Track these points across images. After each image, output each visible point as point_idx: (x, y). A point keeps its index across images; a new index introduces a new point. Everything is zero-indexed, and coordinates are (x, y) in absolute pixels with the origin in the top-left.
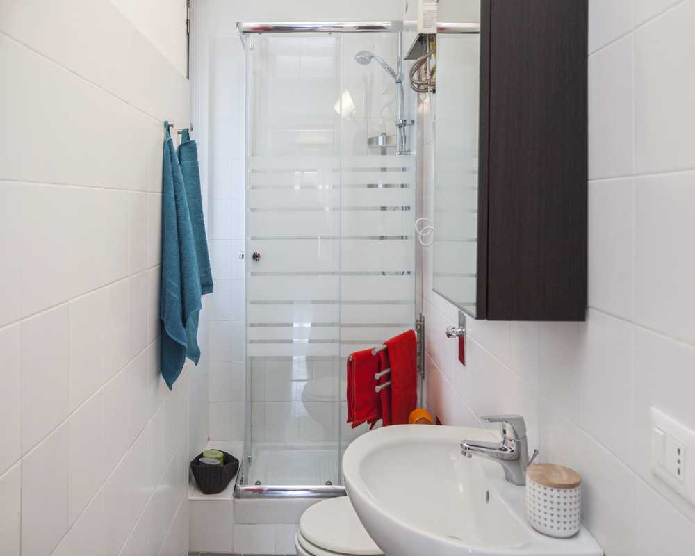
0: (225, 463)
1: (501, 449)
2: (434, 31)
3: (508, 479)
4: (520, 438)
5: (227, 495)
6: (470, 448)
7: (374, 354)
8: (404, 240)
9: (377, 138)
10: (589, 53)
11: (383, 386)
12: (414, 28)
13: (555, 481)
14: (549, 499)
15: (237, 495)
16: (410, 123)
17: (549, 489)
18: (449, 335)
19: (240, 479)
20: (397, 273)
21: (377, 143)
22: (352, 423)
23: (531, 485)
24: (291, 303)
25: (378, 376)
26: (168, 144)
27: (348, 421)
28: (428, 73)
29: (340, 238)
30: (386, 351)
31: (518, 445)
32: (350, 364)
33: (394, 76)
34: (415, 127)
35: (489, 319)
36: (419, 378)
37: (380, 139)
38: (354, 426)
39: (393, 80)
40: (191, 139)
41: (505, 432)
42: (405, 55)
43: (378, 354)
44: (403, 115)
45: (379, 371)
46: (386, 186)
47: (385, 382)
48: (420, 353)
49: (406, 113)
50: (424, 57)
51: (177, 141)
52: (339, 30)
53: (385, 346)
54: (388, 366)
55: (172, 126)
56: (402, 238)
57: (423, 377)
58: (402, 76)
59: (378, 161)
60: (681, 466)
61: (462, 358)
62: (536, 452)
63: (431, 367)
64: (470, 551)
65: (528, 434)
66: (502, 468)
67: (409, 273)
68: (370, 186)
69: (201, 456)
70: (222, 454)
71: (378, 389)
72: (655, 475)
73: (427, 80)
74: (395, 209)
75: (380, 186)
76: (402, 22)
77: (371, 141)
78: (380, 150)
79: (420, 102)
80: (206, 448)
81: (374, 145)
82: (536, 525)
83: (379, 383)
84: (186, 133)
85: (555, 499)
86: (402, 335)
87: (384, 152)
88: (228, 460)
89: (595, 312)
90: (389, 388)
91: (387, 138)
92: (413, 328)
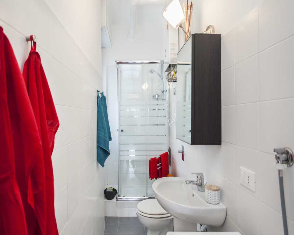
0: (113, 191)
1: (196, 182)
2: (176, 64)
3: (199, 190)
4: (202, 179)
5: (114, 200)
6: (188, 182)
7: (157, 158)
8: (164, 126)
9: (156, 96)
10: (222, 71)
11: (160, 168)
12: (168, 63)
13: (213, 189)
14: (211, 194)
15: (117, 200)
16: (166, 91)
17: (211, 191)
18: (179, 152)
19: (118, 196)
20: (162, 135)
21: (156, 97)
22: (150, 179)
23: (206, 190)
24: (128, 144)
25: (158, 165)
26: (98, 97)
27: (150, 178)
28: (172, 76)
29: (146, 125)
30: (160, 158)
31: (201, 181)
32: (150, 162)
33: (161, 77)
34: (167, 92)
35: (194, 145)
36: (169, 166)
37: (157, 96)
38: (151, 179)
39: (160, 78)
40: (104, 95)
41: (198, 177)
42: (165, 71)
43: (158, 158)
44: (163, 89)
45: (158, 163)
46: (159, 110)
47: (160, 166)
48: (169, 159)
49: (164, 88)
50: (170, 71)
51: (100, 96)
52: (142, 63)
53: (160, 156)
54: (161, 162)
55: (99, 91)
56: (163, 125)
57: (170, 166)
58: (163, 77)
59: (156, 102)
60: (249, 181)
61: (183, 159)
62: (206, 183)
63: (173, 162)
64: (190, 208)
65: (204, 178)
66: (197, 187)
67: (165, 135)
68: (154, 110)
69: (106, 189)
70: (112, 189)
71: (158, 168)
72: (241, 184)
73: (171, 78)
74: (161, 116)
75: (157, 110)
76: (163, 61)
77: (154, 96)
78: (156, 99)
79: (169, 85)
80: (108, 187)
81: (155, 98)
82: (208, 201)
83: (158, 167)
84: (102, 94)
85: (213, 194)
86: (164, 153)
87: (157, 99)
88: (114, 190)
89: (224, 142)
90: (161, 168)
91: (159, 96)
92: (167, 151)
